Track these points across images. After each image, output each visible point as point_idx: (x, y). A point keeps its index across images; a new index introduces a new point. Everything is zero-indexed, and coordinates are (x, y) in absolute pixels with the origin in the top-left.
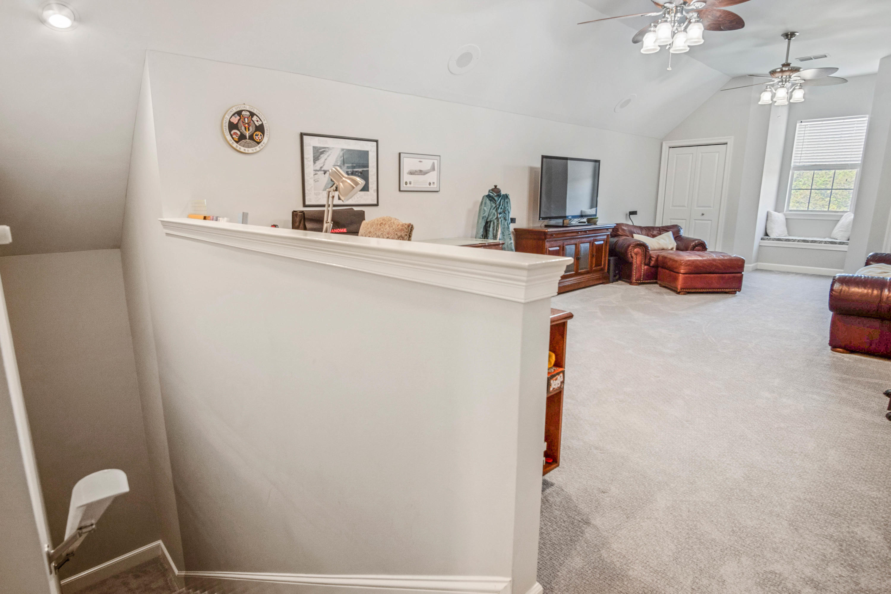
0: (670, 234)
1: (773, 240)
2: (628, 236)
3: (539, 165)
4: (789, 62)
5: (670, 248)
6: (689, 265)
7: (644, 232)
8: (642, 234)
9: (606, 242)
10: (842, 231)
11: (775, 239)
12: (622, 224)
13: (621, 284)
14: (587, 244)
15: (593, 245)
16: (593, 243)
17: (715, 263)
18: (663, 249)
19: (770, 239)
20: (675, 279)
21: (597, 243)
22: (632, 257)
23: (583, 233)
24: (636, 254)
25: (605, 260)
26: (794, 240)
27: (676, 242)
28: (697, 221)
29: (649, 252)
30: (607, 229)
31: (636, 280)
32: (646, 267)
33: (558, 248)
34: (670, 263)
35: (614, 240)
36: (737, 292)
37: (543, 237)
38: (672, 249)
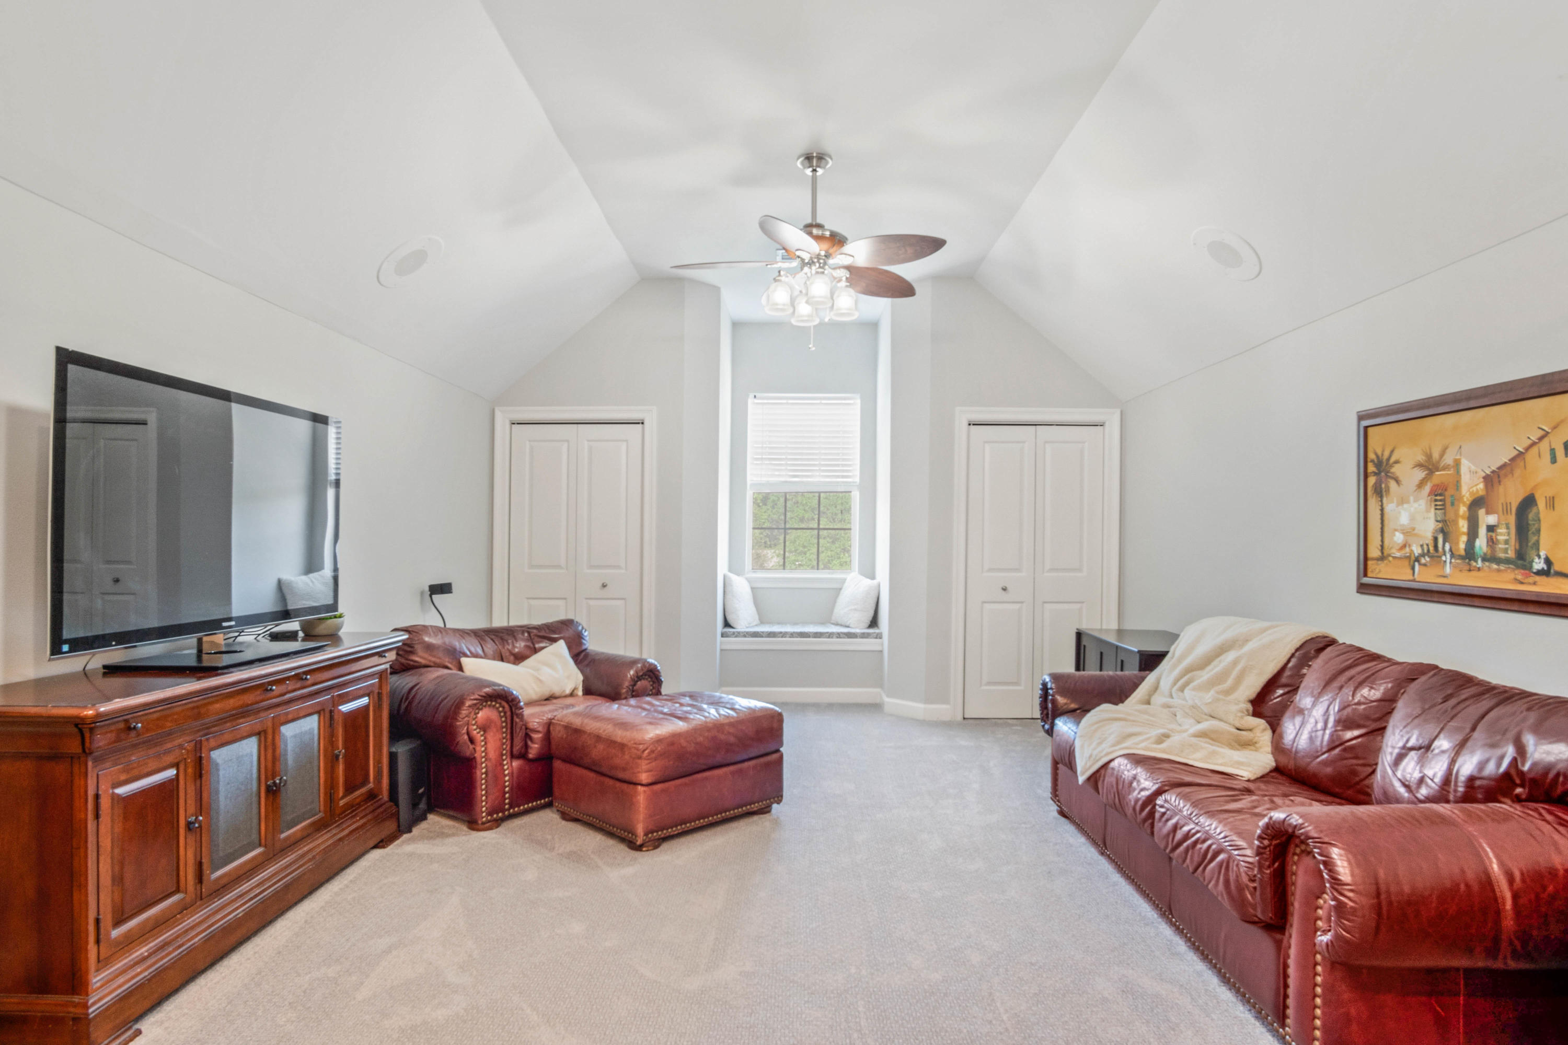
0: (561, 647)
1: (745, 636)
2: (447, 668)
5: (568, 692)
6: (662, 755)
7: (490, 647)
8: (485, 656)
9: (377, 696)
10: (855, 610)
11: (747, 633)
12: (425, 627)
13: (442, 835)
14: (308, 719)
15: (331, 718)
16: (331, 711)
18: (550, 698)
19: (738, 635)
20: (626, 802)
21: (345, 708)
22: (472, 740)
23: (290, 685)
24: (484, 728)
25: (378, 762)
26: (783, 635)
27: (582, 672)
28: (592, 602)
29: (521, 716)
30: (380, 654)
31: (490, 813)
32: (516, 764)
33: (171, 772)
34: (597, 752)
35: (405, 682)
36: (775, 806)
37: (74, 747)
38: (572, 695)
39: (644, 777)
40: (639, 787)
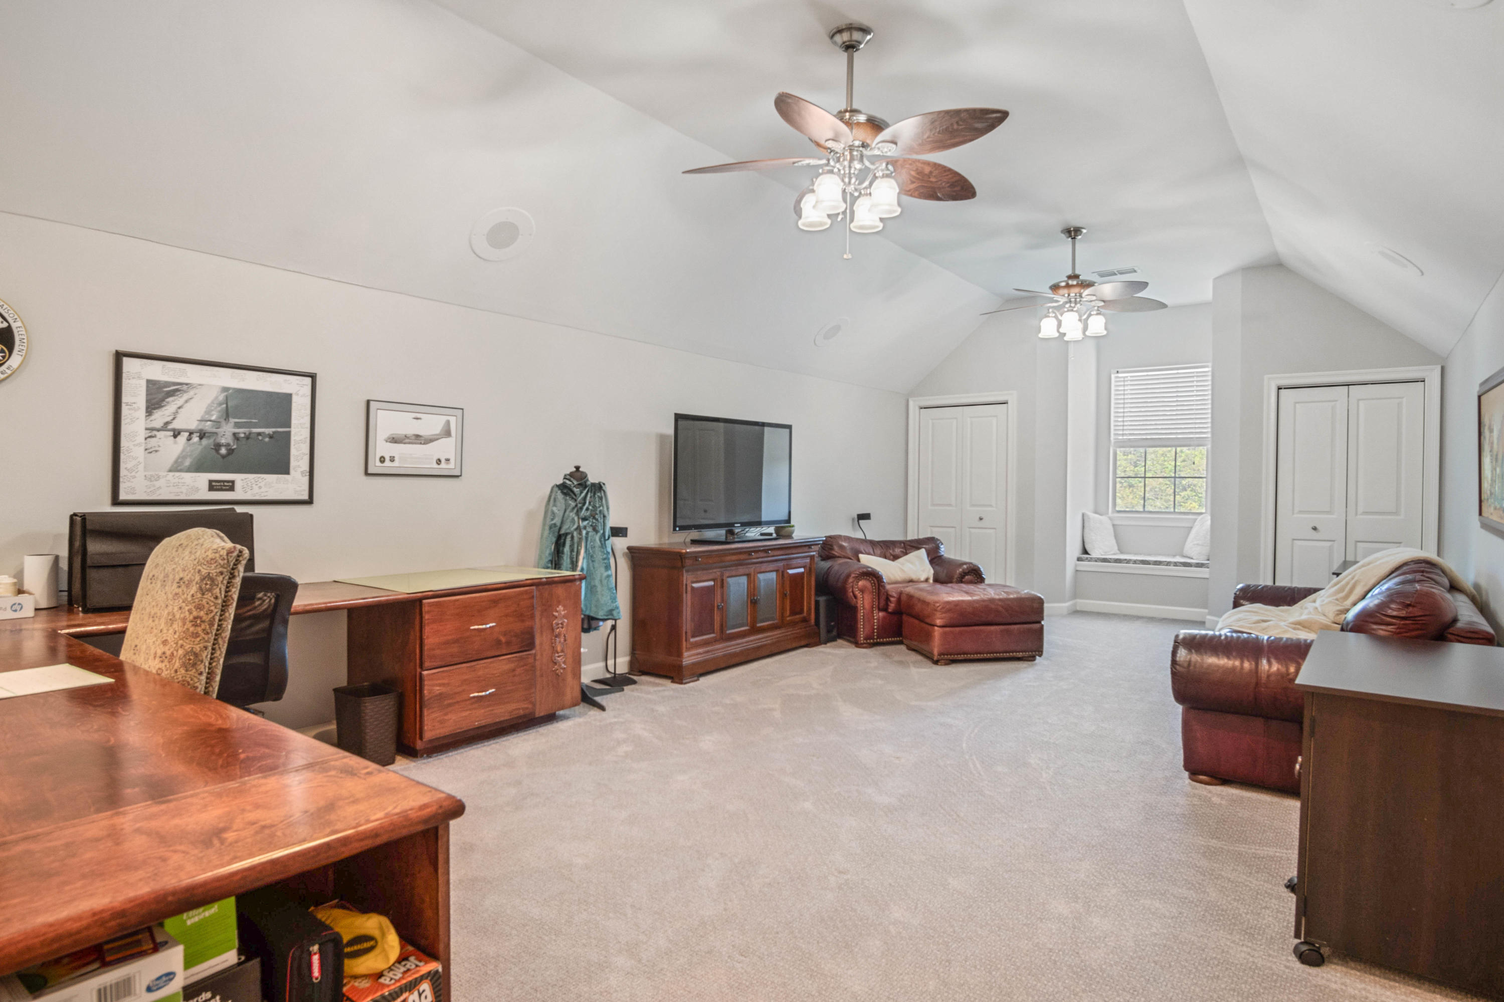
0: (922, 552)
1: (1096, 561)
2: (850, 559)
3: (671, 431)
4: (1077, 272)
5: (922, 579)
6: (949, 611)
7: (878, 551)
8: (874, 555)
9: (809, 570)
10: (1198, 544)
11: (1098, 558)
12: (840, 536)
13: (841, 647)
14: (771, 573)
15: (783, 575)
16: (783, 572)
17: (993, 606)
18: (911, 581)
19: (1090, 560)
20: (928, 637)
21: (791, 572)
22: (855, 597)
23: (762, 554)
24: (862, 591)
25: (809, 603)
26: (1128, 561)
27: (933, 568)
28: (973, 530)
29: (884, 587)
30: (809, 546)
31: (865, 639)
32: (881, 614)
33: (712, 583)
34: (918, 607)
35: (826, 565)
36: (1037, 657)
37: (679, 564)
38: (927, 580)
39: (939, 622)
40: (936, 628)
